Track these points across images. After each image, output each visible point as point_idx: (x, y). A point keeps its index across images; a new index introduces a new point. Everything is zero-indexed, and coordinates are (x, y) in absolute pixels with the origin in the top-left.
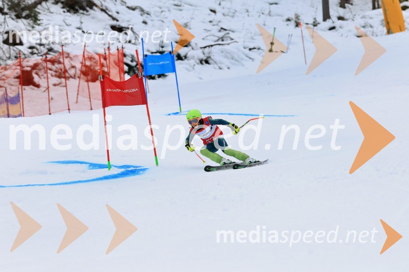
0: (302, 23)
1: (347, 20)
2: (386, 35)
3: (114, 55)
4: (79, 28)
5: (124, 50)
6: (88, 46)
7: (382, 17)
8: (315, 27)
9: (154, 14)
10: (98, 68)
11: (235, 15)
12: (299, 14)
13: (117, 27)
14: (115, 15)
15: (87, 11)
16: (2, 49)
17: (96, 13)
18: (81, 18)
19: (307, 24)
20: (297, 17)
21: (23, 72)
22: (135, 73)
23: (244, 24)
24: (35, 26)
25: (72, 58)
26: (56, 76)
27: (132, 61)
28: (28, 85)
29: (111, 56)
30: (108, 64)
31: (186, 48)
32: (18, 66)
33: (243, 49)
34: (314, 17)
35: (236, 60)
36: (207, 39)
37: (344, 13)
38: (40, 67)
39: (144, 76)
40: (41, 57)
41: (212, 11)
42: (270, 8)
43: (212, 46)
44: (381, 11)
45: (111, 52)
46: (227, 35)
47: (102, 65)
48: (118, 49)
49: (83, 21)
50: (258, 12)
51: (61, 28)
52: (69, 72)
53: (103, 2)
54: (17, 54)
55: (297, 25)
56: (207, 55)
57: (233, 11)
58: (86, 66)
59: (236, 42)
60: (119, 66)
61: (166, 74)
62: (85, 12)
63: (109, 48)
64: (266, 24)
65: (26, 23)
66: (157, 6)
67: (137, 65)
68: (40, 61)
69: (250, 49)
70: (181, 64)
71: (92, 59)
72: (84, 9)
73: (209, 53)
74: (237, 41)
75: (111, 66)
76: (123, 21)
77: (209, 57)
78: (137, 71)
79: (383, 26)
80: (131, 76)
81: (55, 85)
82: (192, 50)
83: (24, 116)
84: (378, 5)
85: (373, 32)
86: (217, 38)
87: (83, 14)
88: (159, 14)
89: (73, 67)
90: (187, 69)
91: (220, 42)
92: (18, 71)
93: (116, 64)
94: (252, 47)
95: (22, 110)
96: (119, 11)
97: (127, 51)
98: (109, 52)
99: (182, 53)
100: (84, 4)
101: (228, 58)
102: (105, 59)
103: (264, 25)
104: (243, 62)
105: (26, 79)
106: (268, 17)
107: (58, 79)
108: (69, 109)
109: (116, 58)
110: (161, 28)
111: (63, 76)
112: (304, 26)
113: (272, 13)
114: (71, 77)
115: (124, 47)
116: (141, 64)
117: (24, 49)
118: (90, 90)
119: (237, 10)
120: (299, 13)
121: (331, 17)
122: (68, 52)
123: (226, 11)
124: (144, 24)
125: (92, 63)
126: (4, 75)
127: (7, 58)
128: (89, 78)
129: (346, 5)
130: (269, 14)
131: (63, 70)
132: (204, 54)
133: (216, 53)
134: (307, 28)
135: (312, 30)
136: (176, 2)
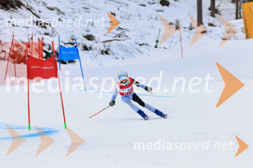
0: (181, 27)
1: (215, 26)
2: (245, 39)
3: (35, 44)
5: (44, 40)
6: (15, 36)
7: (243, 26)
8: (191, 31)
9: (68, 14)
10: (23, 53)
11: (129, 18)
12: (179, 20)
14: (37, 13)
15: (16, 9)
17: (23, 11)
18: (11, 14)
19: (185, 28)
20: (178, 22)
23: (136, 25)
25: (3, 44)
27: (49, 49)
29: (33, 44)
30: (31, 50)
31: (91, 41)
33: (135, 44)
34: (190, 23)
35: (129, 53)
36: (107, 36)
37: (214, 21)
39: (58, 61)
41: (112, 14)
42: (157, 14)
43: (111, 41)
44: (242, 20)
45: (34, 41)
46: (123, 33)
47: (26, 51)
48: (39, 40)
49: (12, 16)
50: (147, 17)
53: (29, 3)
55: (178, 28)
56: (107, 47)
57: (129, 15)
58: (13, 51)
59: (129, 38)
60: (39, 53)
61: (75, 60)
62: (14, 10)
63: (32, 38)
64: (153, 26)
66: (70, 8)
67: (53, 52)
69: (140, 45)
70: (87, 53)
71: (19, 46)
72: (14, 7)
73: (109, 46)
74: (131, 38)
75: (33, 52)
76: (44, 18)
77: (109, 49)
79: (243, 33)
82: (96, 43)
84: (240, 16)
85: (235, 37)
86: (115, 35)
87: (13, 11)
88: (72, 14)
89: (4, 51)
90: (91, 58)
91: (117, 38)
93: (37, 51)
94: (142, 43)
96: (41, 10)
97: (45, 41)
98: (32, 42)
99: (88, 46)
100: (14, 3)
101: (123, 51)
102: (29, 47)
103: (152, 27)
104: (134, 54)
106: (155, 21)
109: (37, 47)
112: (182, 29)
113: (159, 18)
114: (2, 59)
115: (43, 38)
116: (56, 52)
118: (16, 69)
119: (132, 14)
120: (179, 19)
121: (204, 23)
122: (0, 40)
123: (123, 15)
125: (18, 49)
128: (16, 60)
129: (216, 15)
130: (156, 19)
132: (105, 46)
133: (114, 46)
134: (185, 31)
135: (188, 32)
136: (85, 6)
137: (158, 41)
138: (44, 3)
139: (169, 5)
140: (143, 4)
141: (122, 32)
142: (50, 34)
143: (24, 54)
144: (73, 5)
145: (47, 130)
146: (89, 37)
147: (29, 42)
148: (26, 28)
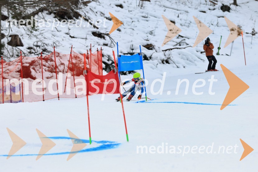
0: (243, 33)
3: (94, 55)
4: (67, 34)
5: (102, 51)
6: (74, 48)
8: (254, 36)
9: (127, 23)
10: (81, 65)
11: (190, 25)
12: (241, 26)
13: (97, 33)
16: (7, 49)
19: (247, 33)
20: (239, 27)
21: (23, 67)
22: (111, 70)
24: (33, 31)
25: (62, 57)
26: (49, 71)
27: (108, 60)
28: (26, 77)
29: (92, 56)
30: (90, 62)
31: (150, 51)
32: (20, 62)
33: (196, 52)
34: (253, 28)
35: (190, 61)
36: (168, 44)
38: (36, 63)
39: (118, 72)
40: (37, 56)
41: (171, 21)
42: (218, 20)
43: (171, 49)
45: (92, 52)
46: (184, 41)
47: (85, 63)
48: (98, 51)
49: (70, 28)
51: (53, 33)
52: (59, 67)
53: (87, 14)
54: (18, 53)
56: (167, 56)
57: (189, 22)
58: (72, 63)
59: (190, 46)
60: (98, 64)
61: (135, 71)
63: (90, 50)
64: (214, 33)
65: (26, 29)
66: (128, 17)
67: (113, 63)
68: (37, 59)
70: (147, 63)
71: (77, 58)
72: (72, 18)
73: (169, 55)
75: (92, 64)
76: (102, 29)
77: (169, 58)
78: (112, 68)
80: (107, 72)
81: (48, 78)
82: (156, 52)
83: (23, 102)
86: (176, 43)
88: (130, 23)
89: (62, 64)
90: (152, 68)
91: (178, 46)
92: (19, 67)
93: (96, 62)
95: (22, 97)
97: (104, 52)
98: (91, 53)
99: (148, 56)
100: (72, 15)
101: (184, 60)
102: (88, 58)
104: (196, 62)
105: (25, 73)
107: (50, 73)
108: (59, 97)
109: (96, 58)
110: (132, 34)
111: (55, 71)
112: (244, 35)
113: (219, 25)
114: (60, 71)
115: (102, 49)
117: (24, 49)
119: (191, 21)
120: (241, 24)
122: (59, 52)
123: (183, 22)
124: (118, 32)
125: (77, 61)
126: (8, 70)
127: (10, 56)
128: (75, 72)
130: (217, 25)
131: (54, 66)
132: (165, 56)
133: (174, 55)
134: (247, 37)
135: (251, 38)
136: (144, 15)
137: (220, 48)
138: (102, 13)
139: (231, 11)
140: (204, 11)
141: (182, 41)
142: (109, 45)
143: (83, 66)
144: (132, 14)
145: (108, 143)
146: (149, 46)
147: (88, 54)
148: (85, 40)
